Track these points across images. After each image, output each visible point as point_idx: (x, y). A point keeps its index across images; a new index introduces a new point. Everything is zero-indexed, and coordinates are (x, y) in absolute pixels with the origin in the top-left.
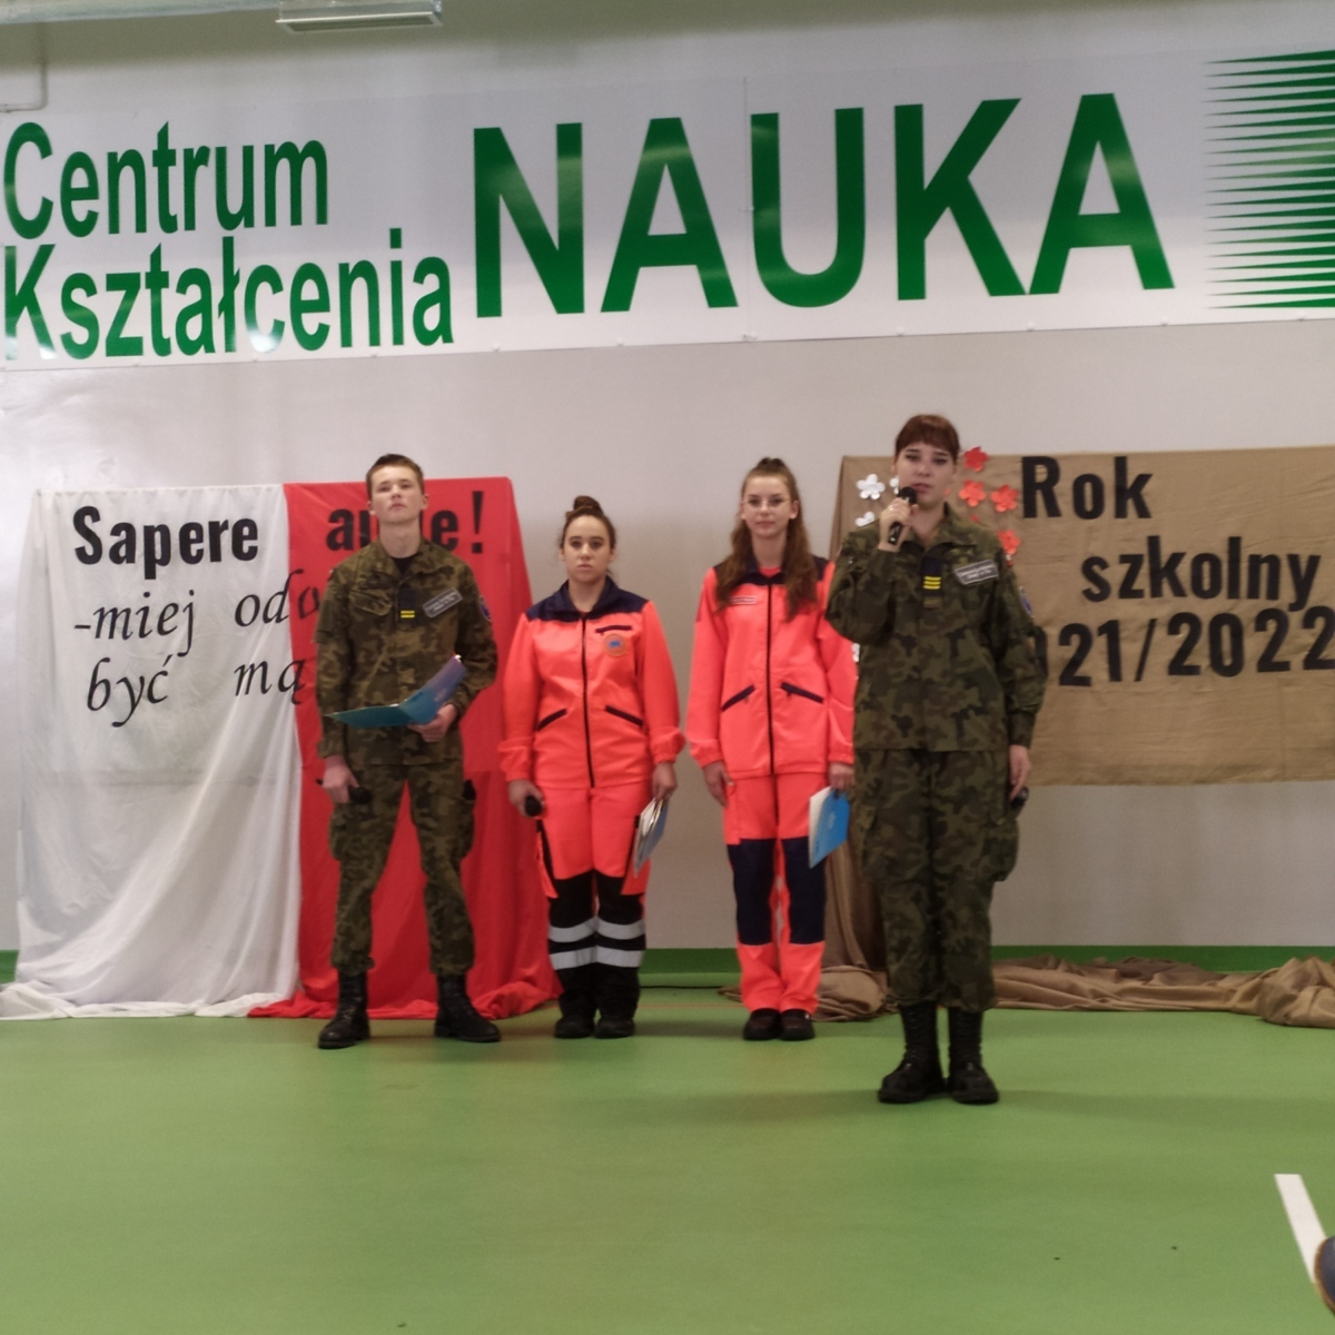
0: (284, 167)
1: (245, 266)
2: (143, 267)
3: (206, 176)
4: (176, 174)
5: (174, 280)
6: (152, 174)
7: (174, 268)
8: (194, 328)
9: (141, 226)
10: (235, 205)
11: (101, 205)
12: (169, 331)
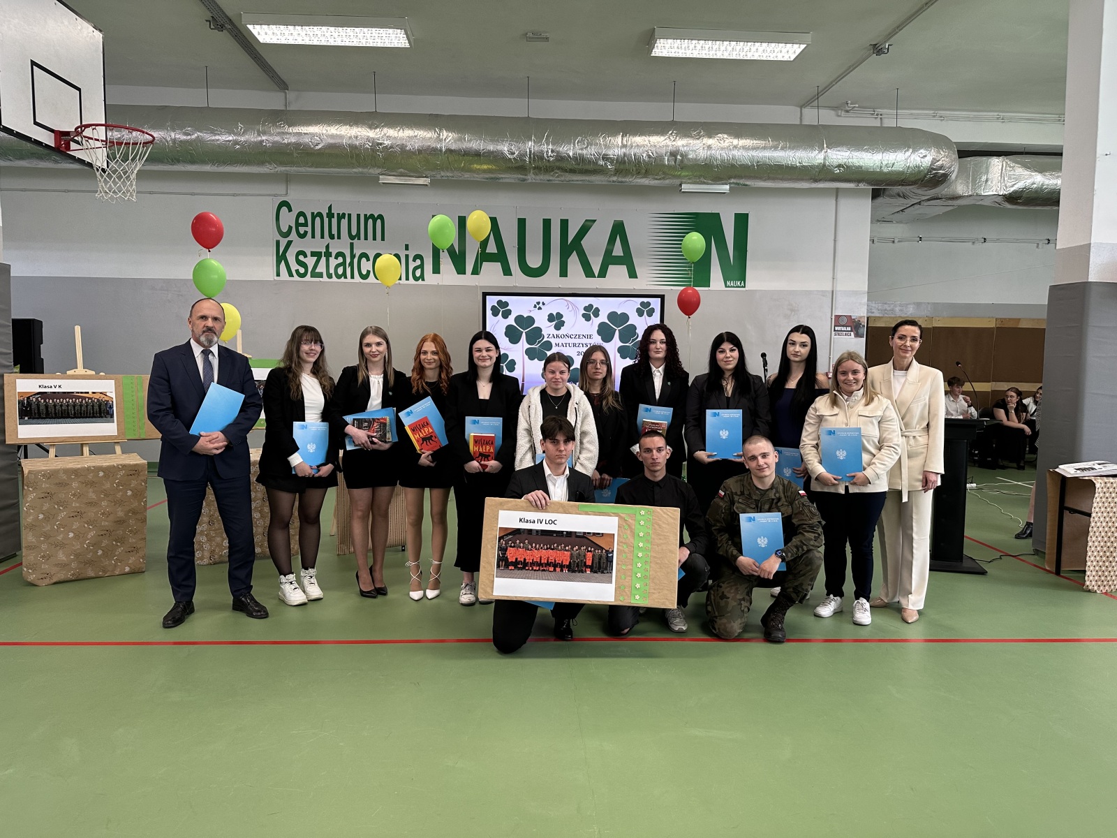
0: (370, 221)
1: (357, 252)
2: (324, 250)
3: (344, 222)
4: (334, 221)
5: (333, 255)
6: (326, 220)
7: (334, 251)
8: (340, 271)
9: (322, 237)
10: (354, 232)
11: (309, 229)
12: (332, 271)
